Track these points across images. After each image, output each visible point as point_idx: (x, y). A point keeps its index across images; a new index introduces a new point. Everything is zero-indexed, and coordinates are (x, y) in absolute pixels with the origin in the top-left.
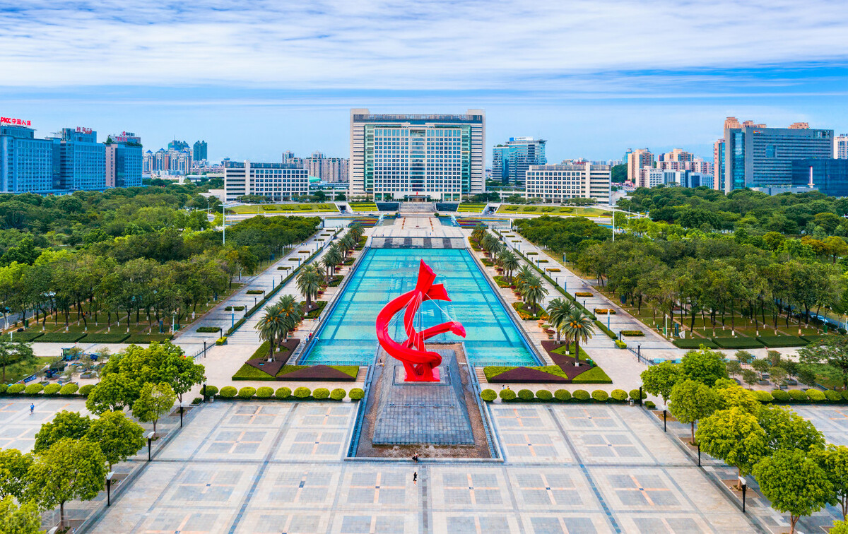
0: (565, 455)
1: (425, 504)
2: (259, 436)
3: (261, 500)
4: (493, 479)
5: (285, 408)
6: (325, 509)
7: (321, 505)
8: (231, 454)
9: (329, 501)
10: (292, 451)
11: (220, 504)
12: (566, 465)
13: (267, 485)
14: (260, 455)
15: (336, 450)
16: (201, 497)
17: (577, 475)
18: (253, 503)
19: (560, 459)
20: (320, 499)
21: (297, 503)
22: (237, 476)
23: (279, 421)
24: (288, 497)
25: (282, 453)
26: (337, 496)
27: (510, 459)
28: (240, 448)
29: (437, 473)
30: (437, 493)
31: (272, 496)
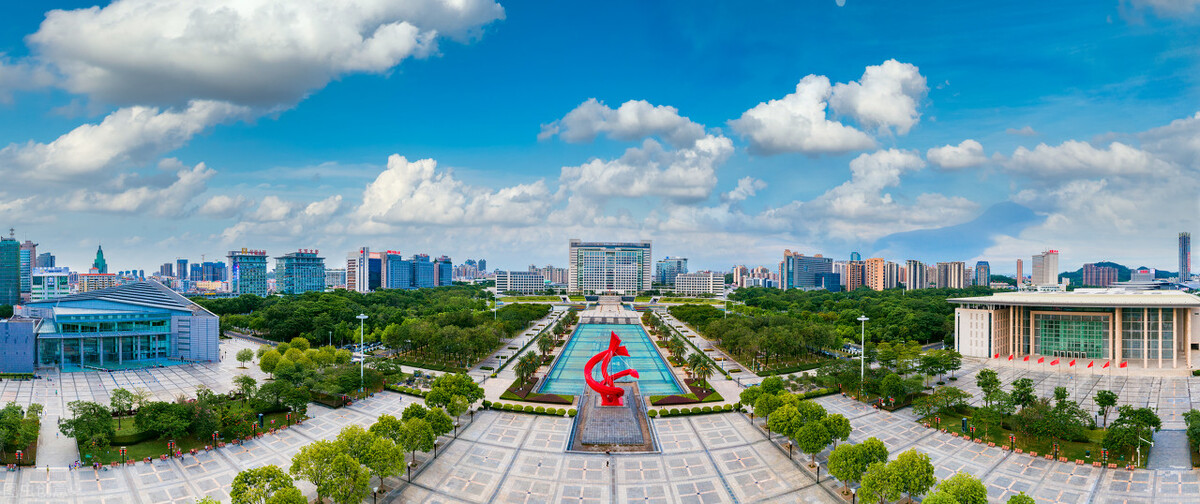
0: (697, 446)
1: (613, 480)
2: (515, 433)
3: (516, 471)
4: (655, 464)
5: (530, 418)
6: (553, 481)
7: (551, 478)
8: (499, 441)
9: (556, 476)
10: (534, 444)
11: (493, 470)
12: (697, 452)
13: (519, 463)
14: (515, 444)
15: (559, 445)
16: (481, 463)
17: (704, 457)
18: (512, 472)
19: (694, 449)
20: (551, 474)
21: (536, 475)
22: (502, 455)
23: (526, 426)
24: (531, 471)
25: (528, 444)
26: (560, 474)
27: (665, 451)
28: (504, 439)
29: (621, 461)
30: (621, 473)
31: (522, 470)
